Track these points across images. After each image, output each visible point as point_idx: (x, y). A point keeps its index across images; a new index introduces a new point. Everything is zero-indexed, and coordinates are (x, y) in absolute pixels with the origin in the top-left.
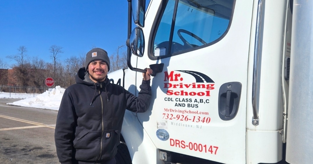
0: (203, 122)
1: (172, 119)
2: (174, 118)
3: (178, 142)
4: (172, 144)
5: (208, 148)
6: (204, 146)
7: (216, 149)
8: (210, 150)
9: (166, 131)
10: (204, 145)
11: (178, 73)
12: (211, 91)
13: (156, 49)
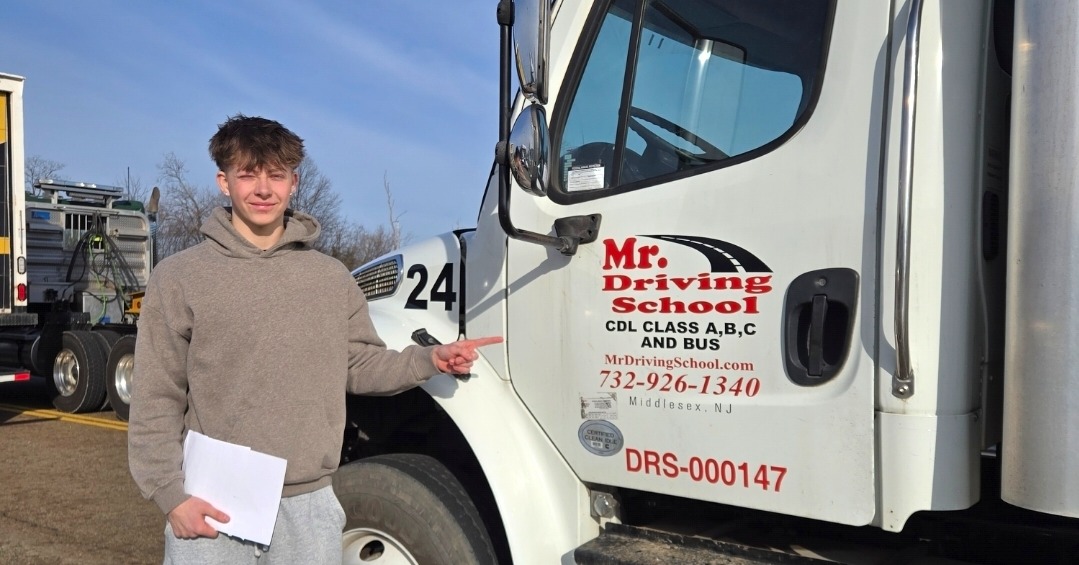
0: (736, 394)
1: (631, 387)
2: (638, 384)
3: (652, 458)
4: (634, 464)
5: (752, 471)
6: (740, 468)
7: (778, 473)
8: (760, 478)
9: (613, 427)
10: (741, 464)
11: (651, 243)
12: (761, 299)
13: (570, 169)
